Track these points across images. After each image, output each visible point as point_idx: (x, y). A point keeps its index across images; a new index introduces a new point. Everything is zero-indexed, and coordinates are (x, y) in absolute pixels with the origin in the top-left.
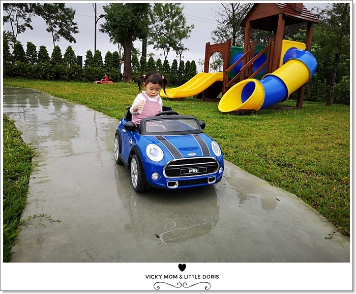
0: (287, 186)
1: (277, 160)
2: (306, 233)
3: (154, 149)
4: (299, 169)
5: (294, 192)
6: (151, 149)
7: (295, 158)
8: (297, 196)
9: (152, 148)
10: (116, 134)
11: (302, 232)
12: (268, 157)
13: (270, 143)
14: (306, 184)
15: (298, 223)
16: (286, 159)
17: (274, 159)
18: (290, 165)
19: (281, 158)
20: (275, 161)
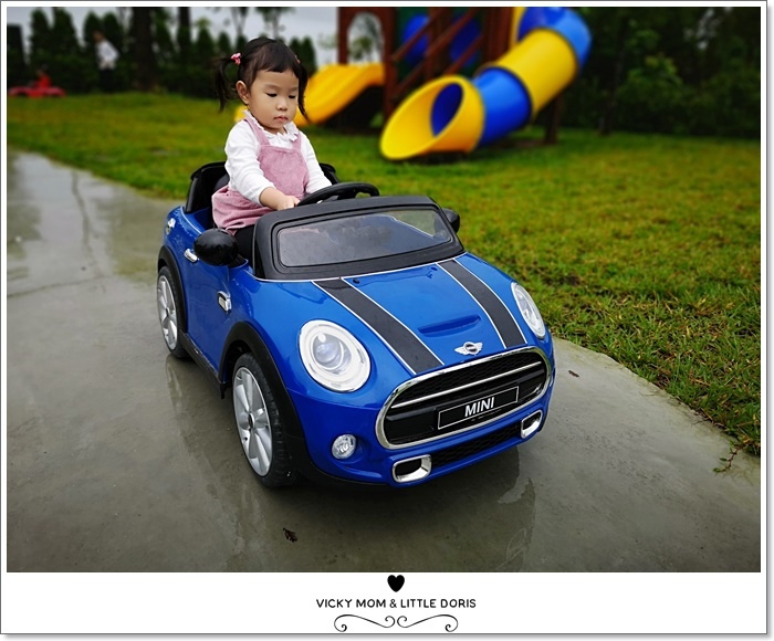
0: (582, 334)
1: (542, 269)
2: (666, 463)
3: (330, 338)
4: (596, 287)
5: (604, 349)
6: (316, 343)
7: (578, 261)
8: (613, 357)
9: (323, 339)
10: (161, 263)
11: (658, 460)
12: (519, 264)
13: (515, 228)
14: (621, 326)
15: (639, 434)
16: (561, 265)
17: (532, 266)
18: (573, 280)
19: (547, 264)
20: (536, 272)
